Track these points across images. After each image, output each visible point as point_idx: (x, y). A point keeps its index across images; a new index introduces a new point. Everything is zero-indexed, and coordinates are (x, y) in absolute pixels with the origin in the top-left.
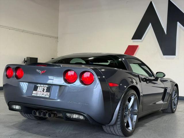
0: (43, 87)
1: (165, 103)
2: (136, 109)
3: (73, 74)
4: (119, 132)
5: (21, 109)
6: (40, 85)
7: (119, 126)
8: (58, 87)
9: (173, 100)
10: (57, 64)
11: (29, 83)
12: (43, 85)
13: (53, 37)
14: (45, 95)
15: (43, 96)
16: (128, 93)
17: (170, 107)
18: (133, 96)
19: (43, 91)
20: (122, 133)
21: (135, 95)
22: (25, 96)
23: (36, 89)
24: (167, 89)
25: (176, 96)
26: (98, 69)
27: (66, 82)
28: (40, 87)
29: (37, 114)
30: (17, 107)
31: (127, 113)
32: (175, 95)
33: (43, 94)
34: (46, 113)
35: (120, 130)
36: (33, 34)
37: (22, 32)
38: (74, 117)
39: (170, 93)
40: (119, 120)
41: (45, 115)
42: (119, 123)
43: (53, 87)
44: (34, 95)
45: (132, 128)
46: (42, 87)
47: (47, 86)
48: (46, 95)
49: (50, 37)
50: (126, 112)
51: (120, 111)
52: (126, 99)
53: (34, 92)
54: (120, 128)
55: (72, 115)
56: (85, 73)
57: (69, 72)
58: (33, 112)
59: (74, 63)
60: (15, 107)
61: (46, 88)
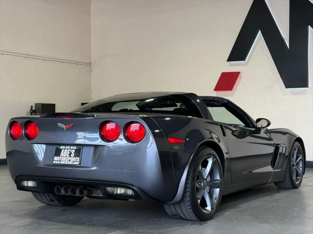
0: (69, 150)
1: (277, 170)
2: (218, 178)
3: (114, 127)
4: (190, 214)
5: (36, 186)
6: (64, 147)
7: (189, 203)
8: (92, 149)
9: (293, 165)
10: (89, 114)
11: (47, 144)
12: (69, 147)
13: (82, 64)
14: (73, 162)
15: (70, 163)
16: (201, 153)
17: (289, 178)
18: (210, 157)
19: (70, 156)
20: (194, 215)
21: (214, 156)
22: (41, 165)
23: (58, 153)
24: (279, 148)
25: (301, 159)
26: (152, 117)
27: (103, 140)
28: (65, 150)
29: (63, 192)
30: (30, 184)
31: (202, 184)
32: (297, 157)
33: (70, 160)
34: (76, 189)
35: (191, 210)
36: (45, 60)
37: (25, 57)
38: (119, 192)
39: (287, 154)
40: (188, 194)
41: (74, 193)
42: (188, 199)
43: (85, 148)
44: (57, 162)
45: (212, 208)
46: (67, 149)
47: (75, 148)
48: (75, 161)
49: (77, 63)
50: (200, 182)
51: (190, 181)
52: (198, 163)
53: (56, 158)
54: (190, 207)
55: (115, 189)
56: (132, 125)
57: (108, 125)
58: (55, 189)
59: (118, 110)
60: (27, 183)
61: (74, 151)
